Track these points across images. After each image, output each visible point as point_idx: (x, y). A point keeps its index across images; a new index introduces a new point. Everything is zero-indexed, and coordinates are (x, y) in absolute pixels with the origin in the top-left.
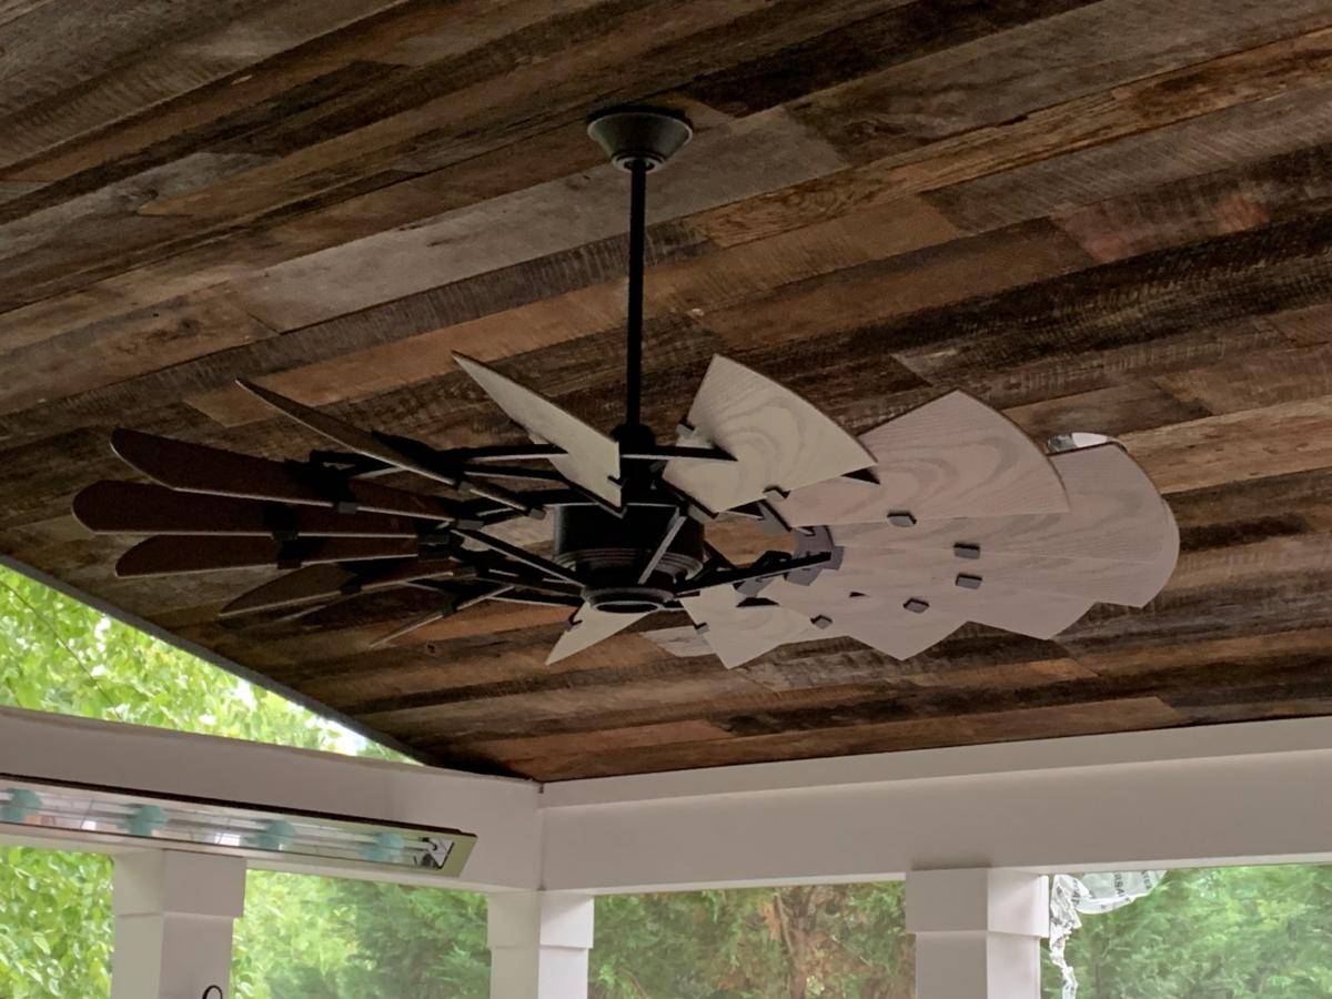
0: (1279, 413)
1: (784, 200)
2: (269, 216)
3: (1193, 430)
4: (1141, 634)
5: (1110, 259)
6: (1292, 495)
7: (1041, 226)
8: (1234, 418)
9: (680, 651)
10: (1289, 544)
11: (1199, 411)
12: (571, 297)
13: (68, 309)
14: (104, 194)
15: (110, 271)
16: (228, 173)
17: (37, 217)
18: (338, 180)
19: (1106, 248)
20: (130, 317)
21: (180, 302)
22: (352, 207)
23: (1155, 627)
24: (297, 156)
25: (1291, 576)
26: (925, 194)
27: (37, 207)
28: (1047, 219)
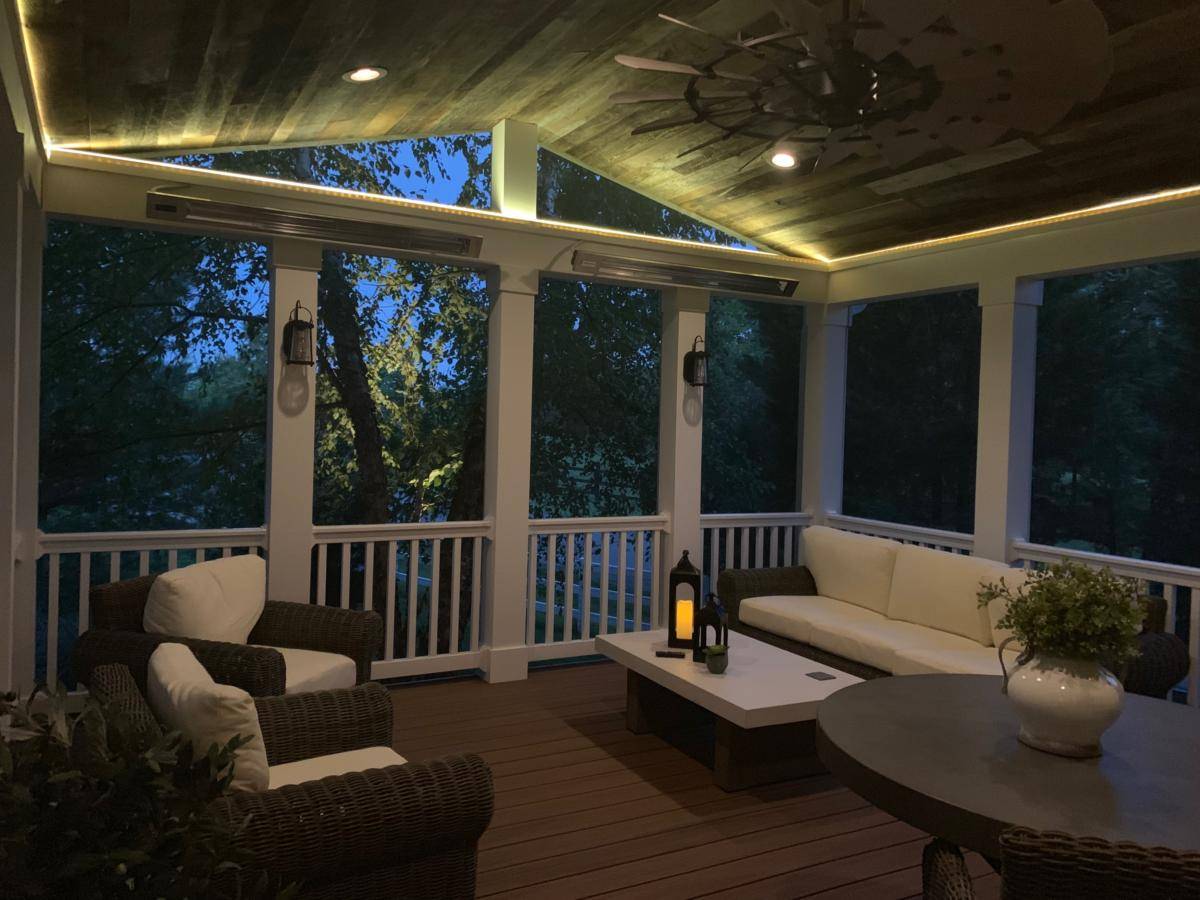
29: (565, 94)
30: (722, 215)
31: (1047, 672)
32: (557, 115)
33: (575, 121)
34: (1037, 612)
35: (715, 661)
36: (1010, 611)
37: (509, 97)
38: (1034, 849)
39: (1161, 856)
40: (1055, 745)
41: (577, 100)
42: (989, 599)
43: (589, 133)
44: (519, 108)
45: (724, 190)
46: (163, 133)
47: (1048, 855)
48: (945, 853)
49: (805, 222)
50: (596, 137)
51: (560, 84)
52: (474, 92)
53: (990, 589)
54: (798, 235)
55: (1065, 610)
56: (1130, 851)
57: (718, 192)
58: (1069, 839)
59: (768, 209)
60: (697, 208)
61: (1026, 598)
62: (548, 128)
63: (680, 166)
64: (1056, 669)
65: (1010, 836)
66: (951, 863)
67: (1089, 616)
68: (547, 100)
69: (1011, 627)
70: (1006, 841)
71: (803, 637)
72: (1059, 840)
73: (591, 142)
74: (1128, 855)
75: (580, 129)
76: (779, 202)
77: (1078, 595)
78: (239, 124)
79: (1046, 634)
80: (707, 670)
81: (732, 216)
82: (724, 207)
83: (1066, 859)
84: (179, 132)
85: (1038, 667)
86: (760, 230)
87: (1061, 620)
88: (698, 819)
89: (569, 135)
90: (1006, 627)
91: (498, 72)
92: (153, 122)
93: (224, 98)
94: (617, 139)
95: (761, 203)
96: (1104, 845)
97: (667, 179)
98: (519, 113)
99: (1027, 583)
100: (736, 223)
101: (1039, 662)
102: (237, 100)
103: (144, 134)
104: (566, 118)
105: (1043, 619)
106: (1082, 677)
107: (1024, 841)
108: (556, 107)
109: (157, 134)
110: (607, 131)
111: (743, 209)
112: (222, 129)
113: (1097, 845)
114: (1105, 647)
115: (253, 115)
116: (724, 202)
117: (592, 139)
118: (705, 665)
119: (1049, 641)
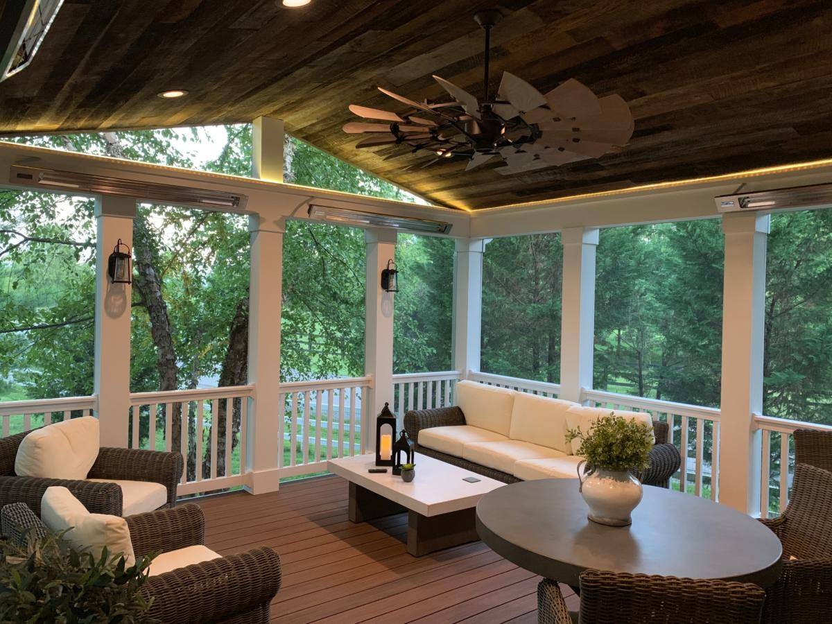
0: (665, 93)
1: (528, 36)
2: (392, 51)
3: (642, 100)
4: (626, 162)
5: (619, 49)
6: (669, 118)
7: (599, 40)
8: (653, 96)
9: (504, 174)
10: (666, 133)
11: (643, 94)
12: (471, 71)
13: (343, 83)
14: (347, 45)
15: (353, 71)
16: (379, 37)
17: (331, 54)
18: (407, 39)
19: (618, 45)
20: (358, 85)
21: (371, 80)
22: (412, 47)
23: (629, 160)
24: (396, 30)
25: (668, 142)
26: (568, 32)
27: (331, 50)
28: (601, 37)
29: (305, 104)
30: (404, 181)
31: (602, 479)
32: (297, 116)
33: (309, 120)
34: (598, 446)
35: (407, 474)
36: (582, 445)
37: (266, 105)
38: (595, 582)
39: (656, 580)
40: (607, 520)
41: (312, 108)
42: (571, 439)
43: (318, 128)
44: (272, 111)
45: (406, 167)
46: (22, 124)
47: (603, 584)
48: (550, 586)
49: (457, 188)
50: (324, 130)
51: (302, 99)
52: (245, 102)
53: (572, 433)
54: (451, 195)
55: (612, 444)
56: (642, 578)
57: (402, 168)
58: (613, 575)
59: (434, 179)
60: (388, 176)
61: (591, 437)
62: (291, 123)
63: (378, 152)
64: (608, 477)
65: (584, 575)
66: (554, 592)
67: (624, 447)
68: (291, 107)
69: (584, 454)
70: (583, 578)
71: (458, 454)
72: (609, 576)
73: (320, 133)
74: (641, 581)
75: (313, 125)
76: (440, 176)
77: (618, 437)
78: (78, 118)
79: (602, 458)
80: (402, 480)
81: (411, 182)
82: (406, 176)
83: (612, 585)
84: (35, 123)
85: (598, 476)
86: (428, 191)
87: (610, 450)
88: (399, 576)
89: (305, 128)
90: (581, 454)
91: (262, 92)
92: (17, 118)
93: (72, 105)
94: (338, 132)
95: (430, 175)
96: (630, 576)
97: (369, 158)
98: (271, 114)
99: (592, 428)
100: (413, 186)
101: (598, 474)
102: (81, 106)
103: (8, 124)
104: (304, 118)
105: (600, 450)
106: (621, 481)
107: (591, 578)
108: (297, 111)
109: (18, 124)
110: (331, 128)
111: (417, 178)
112: (65, 121)
113: (626, 577)
114: (632, 464)
115: (90, 114)
116: (406, 174)
117: (320, 132)
118: (400, 477)
119: (603, 462)
